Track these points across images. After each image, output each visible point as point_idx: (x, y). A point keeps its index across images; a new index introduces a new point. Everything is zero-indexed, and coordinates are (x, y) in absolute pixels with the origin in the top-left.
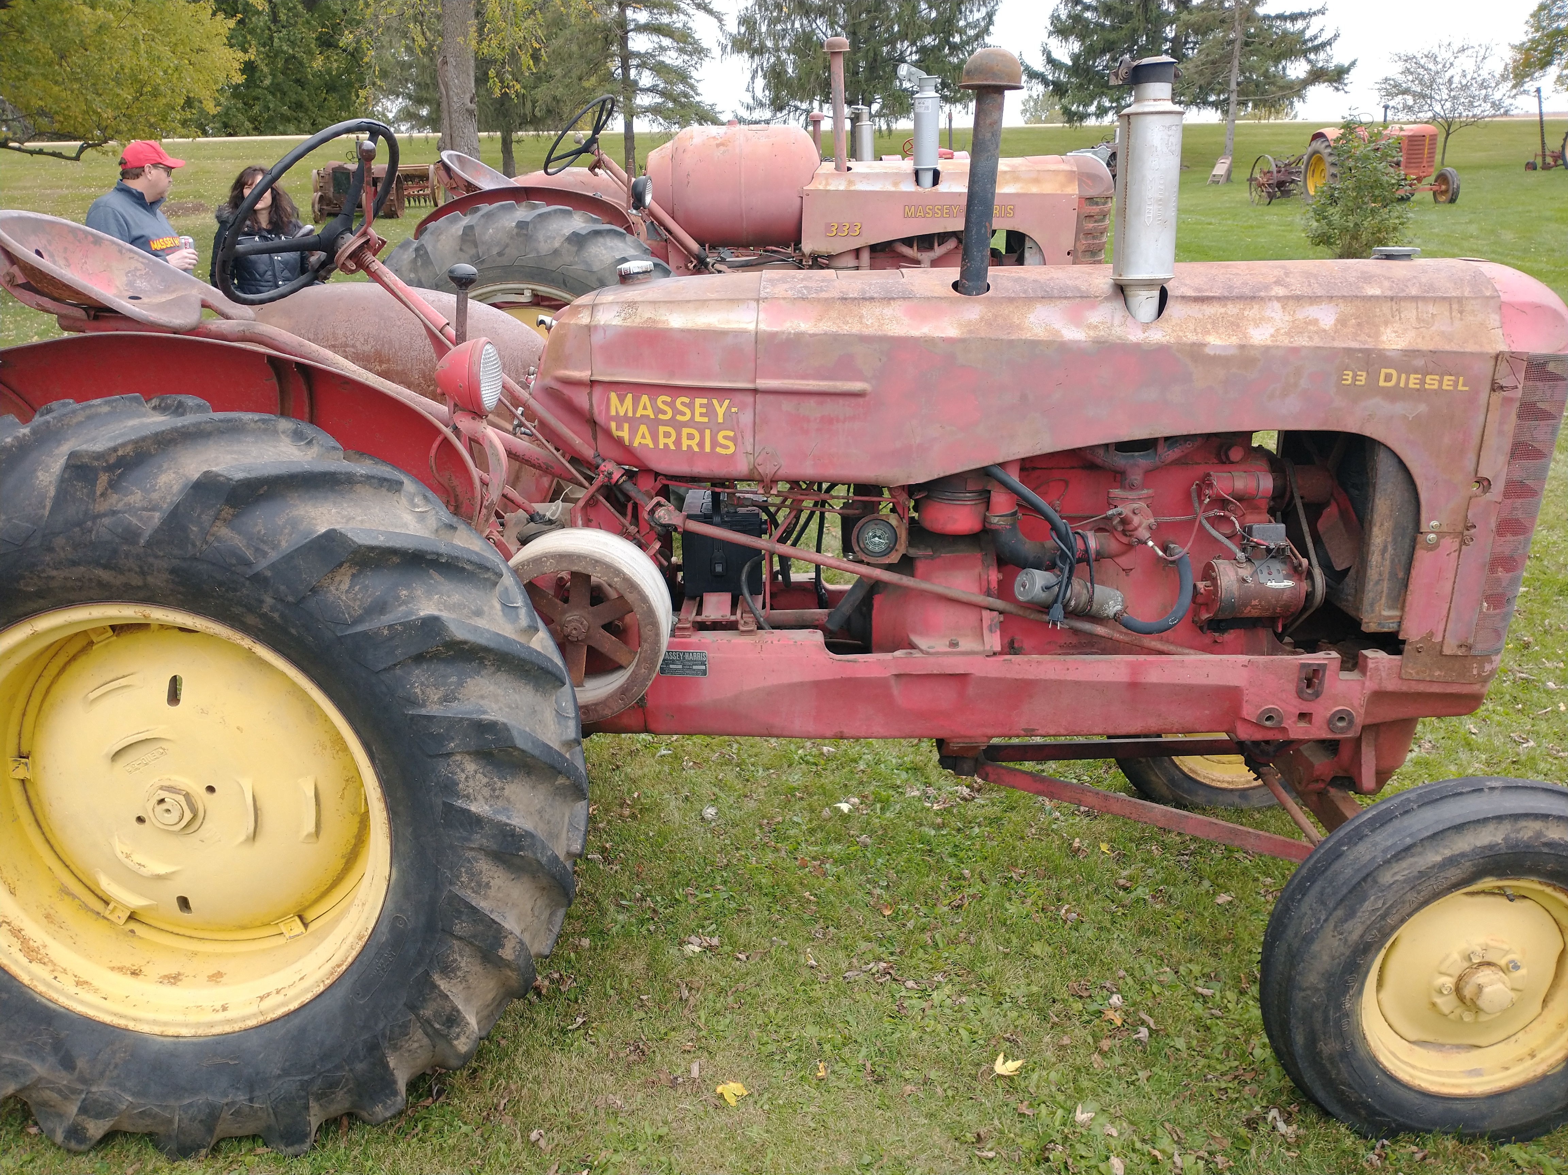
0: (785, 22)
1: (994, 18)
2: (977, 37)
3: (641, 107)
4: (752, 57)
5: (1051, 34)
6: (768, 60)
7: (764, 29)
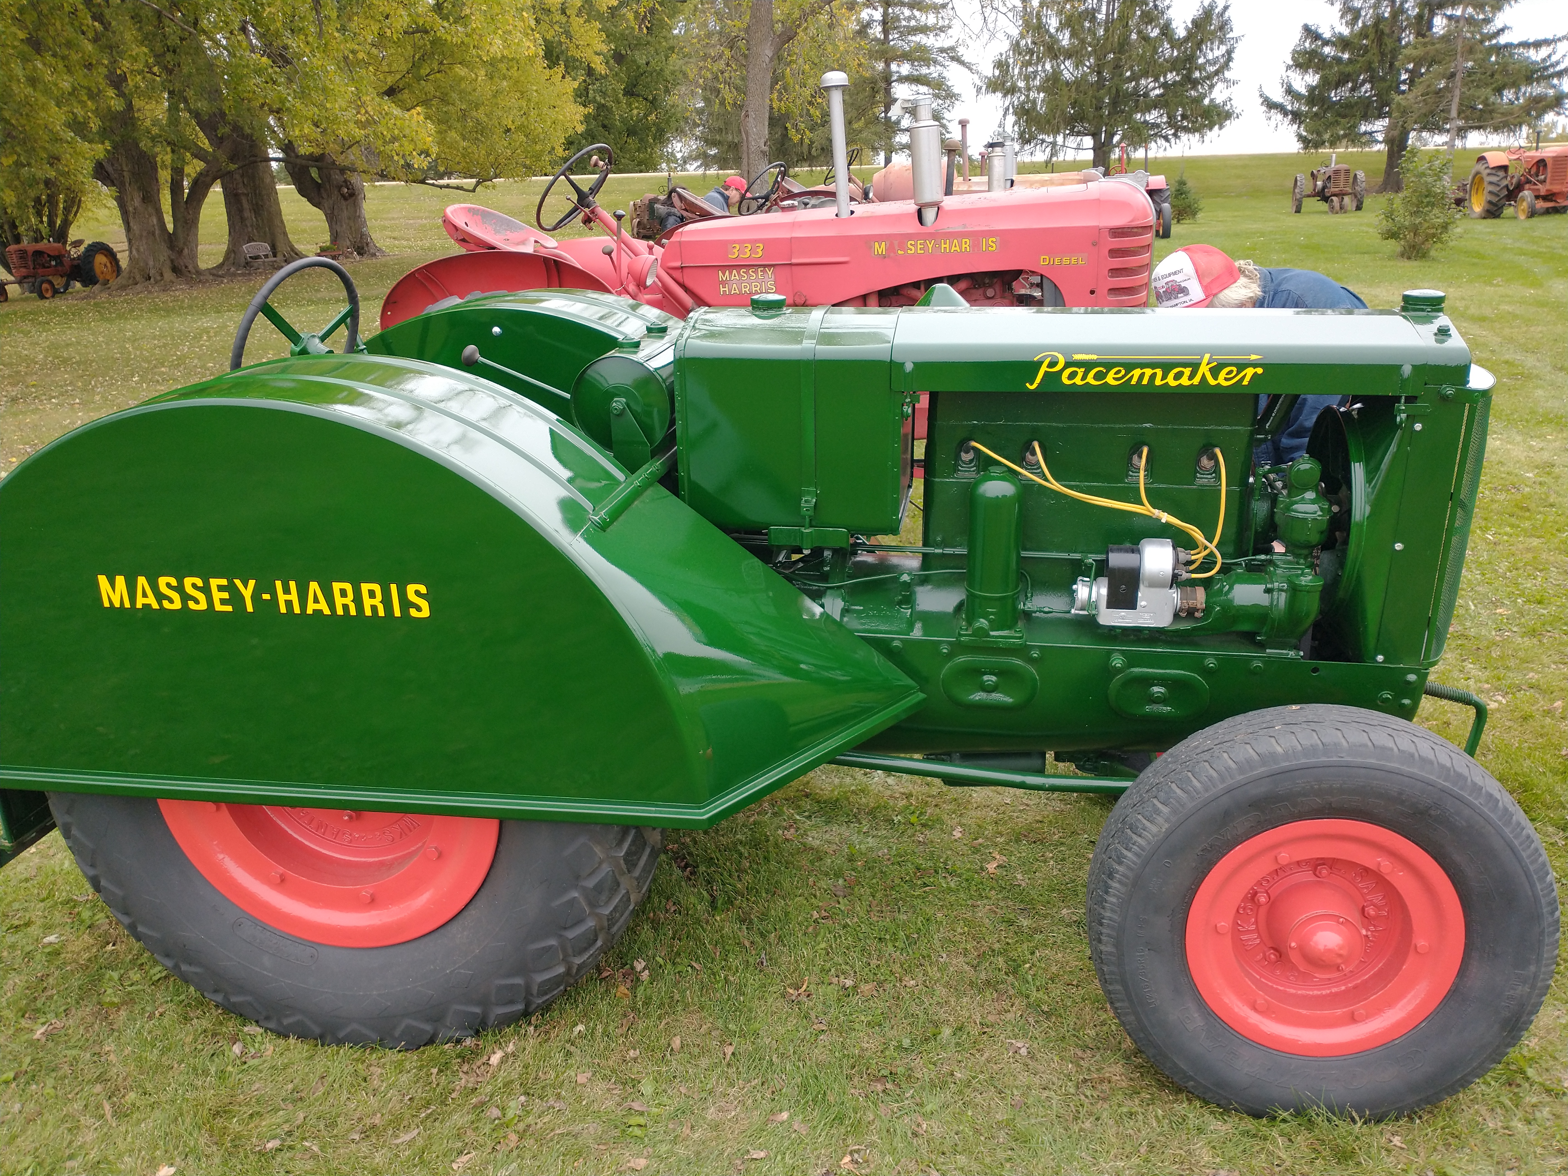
0: (1037, 64)
1: (1233, 55)
2: (1217, 73)
3: (901, 144)
4: (1005, 96)
5: (1288, 67)
6: (1018, 99)
7: (1016, 71)
